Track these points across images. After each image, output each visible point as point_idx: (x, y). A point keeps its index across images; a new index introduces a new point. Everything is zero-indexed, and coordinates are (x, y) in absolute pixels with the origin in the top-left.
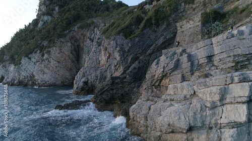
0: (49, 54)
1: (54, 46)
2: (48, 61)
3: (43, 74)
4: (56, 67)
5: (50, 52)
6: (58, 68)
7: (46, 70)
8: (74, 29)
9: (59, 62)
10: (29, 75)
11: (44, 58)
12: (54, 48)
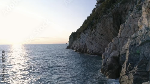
0: (96, 29)
1: (99, 22)
2: (95, 34)
3: (91, 44)
4: (100, 39)
5: (96, 27)
6: (101, 40)
7: (93, 42)
8: (116, 6)
9: (102, 35)
10: (83, 45)
11: (92, 32)
12: (99, 24)
